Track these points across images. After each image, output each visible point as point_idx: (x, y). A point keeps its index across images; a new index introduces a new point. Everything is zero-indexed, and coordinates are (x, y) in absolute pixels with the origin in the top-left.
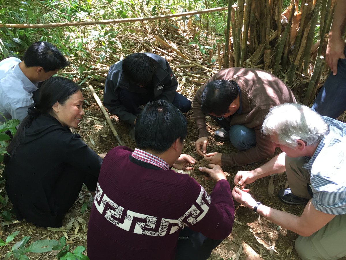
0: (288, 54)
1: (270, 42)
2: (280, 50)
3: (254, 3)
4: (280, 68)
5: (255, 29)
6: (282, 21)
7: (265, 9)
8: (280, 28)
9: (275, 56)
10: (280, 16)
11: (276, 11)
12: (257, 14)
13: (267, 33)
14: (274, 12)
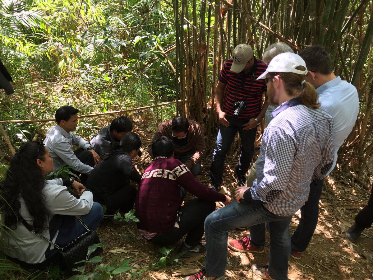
0: (215, 126)
1: (203, 120)
2: (210, 123)
3: (191, 98)
4: (212, 135)
5: (193, 113)
6: (208, 108)
7: (198, 101)
8: (208, 112)
9: (208, 128)
10: (206, 106)
11: (204, 102)
12: (193, 104)
13: (201, 114)
14: (203, 103)
